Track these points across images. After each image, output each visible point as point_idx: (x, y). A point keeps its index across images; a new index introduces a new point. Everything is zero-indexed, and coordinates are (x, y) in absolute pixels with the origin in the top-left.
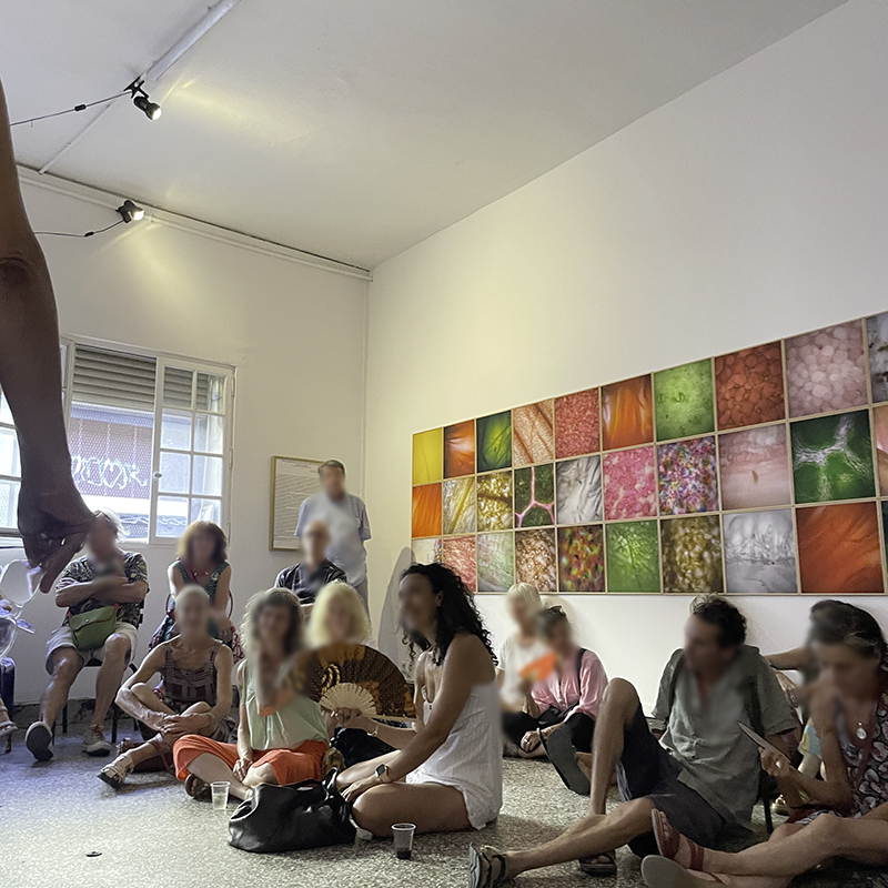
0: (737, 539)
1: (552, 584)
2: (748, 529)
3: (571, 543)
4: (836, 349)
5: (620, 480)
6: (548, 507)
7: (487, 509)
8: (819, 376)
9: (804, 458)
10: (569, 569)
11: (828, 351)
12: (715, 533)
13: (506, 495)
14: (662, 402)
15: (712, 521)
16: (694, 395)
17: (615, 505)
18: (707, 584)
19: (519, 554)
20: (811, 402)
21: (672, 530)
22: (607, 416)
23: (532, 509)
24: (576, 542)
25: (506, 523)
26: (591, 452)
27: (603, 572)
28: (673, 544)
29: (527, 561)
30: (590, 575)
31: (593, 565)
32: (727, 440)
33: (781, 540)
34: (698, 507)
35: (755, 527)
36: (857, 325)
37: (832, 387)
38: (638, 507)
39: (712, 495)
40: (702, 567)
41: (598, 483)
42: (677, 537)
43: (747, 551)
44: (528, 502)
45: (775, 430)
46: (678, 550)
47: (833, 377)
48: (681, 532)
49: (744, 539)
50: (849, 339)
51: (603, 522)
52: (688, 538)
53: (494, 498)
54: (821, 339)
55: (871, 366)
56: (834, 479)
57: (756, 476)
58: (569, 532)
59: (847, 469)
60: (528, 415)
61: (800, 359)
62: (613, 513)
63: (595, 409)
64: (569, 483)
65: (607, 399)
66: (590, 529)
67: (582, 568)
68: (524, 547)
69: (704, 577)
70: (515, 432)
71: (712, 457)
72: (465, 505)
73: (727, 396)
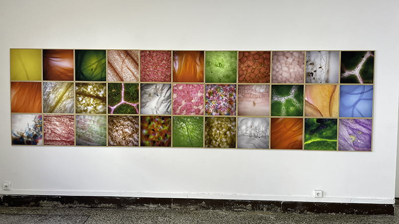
0: (244, 128)
1: (135, 143)
2: (249, 124)
3: (150, 123)
4: (294, 60)
5: (183, 97)
6: (135, 105)
7: (84, 101)
8: (285, 69)
9: (276, 99)
10: (147, 136)
11: (290, 60)
12: (233, 124)
13: (101, 95)
14: (209, 65)
15: (232, 119)
16: (227, 65)
17: (180, 108)
18: (228, 144)
19: (110, 127)
20: (281, 78)
21: (211, 121)
22: (176, 66)
23: (122, 105)
24: (152, 123)
25: (101, 110)
26: (165, 81)
27: (170, 138)
28: (211, 127)
29: (117, 131)
30: (161, 138)
31: (164, 134)
32: (242, 88)
33: (264, 129)
34: (226, 113)
35: (253, 123)
36: (303, 53)
37: (290, 74)
38: (193, 110)
39: (233, 109)
40: (226, 138)
41: (169, 97)
42: (213, 124)
43: (248, 132)
44: (119, 101)
45: (265, 87)
46: (214, 130)
47: (291, 70)
48: (216, 123)
49: (247, 127)
50: (299, 57)
51: (172, 115)
52: (219, 125)
53: (91, 96)
54: (288, 55)
55: (306, 69)
56: (287, 108)
57: (254, 104)
58: (149, 118)
59: (293, 105)
60: (119, 55)
61: (278, 60)
62: (178, 112)
63: (168, 60)
64: (150, 95)
65: (177, 58)
66: (163, 118)
67: (157, 135)
68: (115, 124)
69: (227, 142)
70: (109, 62)
71: (234, 94)
72: (64, 98)
73: (244, 69)
